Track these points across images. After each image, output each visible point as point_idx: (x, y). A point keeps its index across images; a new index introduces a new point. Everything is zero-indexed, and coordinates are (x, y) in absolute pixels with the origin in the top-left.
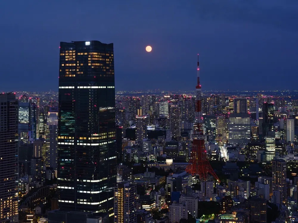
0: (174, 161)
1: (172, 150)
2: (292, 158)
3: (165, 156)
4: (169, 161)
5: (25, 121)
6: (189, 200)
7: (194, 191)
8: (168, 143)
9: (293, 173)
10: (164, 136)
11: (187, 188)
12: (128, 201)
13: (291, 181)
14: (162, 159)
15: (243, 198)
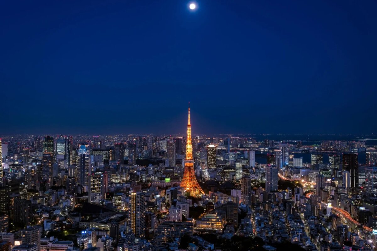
0: (171, 180)
1: (170, 172)
2: (254, 178)
3: (164, 176)
4: (168, 180)
5: (62, 153)
6: (183, 204)
7: (186, 199)
8: (166, 168)
9: (255, 187)
10: (164, 163)
11: (181, 197)
12: (139, 208)
13: (254, 192)
14: (162, 179)
15: (221, 203)
